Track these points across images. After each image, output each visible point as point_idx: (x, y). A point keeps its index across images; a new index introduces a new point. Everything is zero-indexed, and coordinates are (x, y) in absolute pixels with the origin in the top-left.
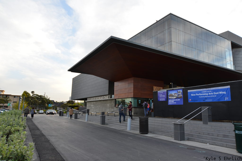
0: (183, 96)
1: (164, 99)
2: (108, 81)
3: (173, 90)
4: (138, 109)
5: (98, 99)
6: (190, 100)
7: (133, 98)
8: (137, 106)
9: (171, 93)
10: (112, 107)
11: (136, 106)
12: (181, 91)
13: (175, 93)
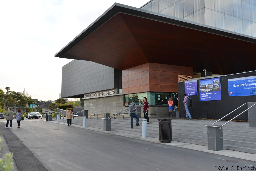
0: (221, 87)
1: (194, 93)
2: (113, 69)
3: (207, 79)
4: (156, 108)
5: (100, 95)
6: (232, 93)
7: (150, 92)
8: (156, 104)
9: (204, 84)
10: (121, 107)
11: (154, 104)
12: (218, 80)
13: (210, 83)
